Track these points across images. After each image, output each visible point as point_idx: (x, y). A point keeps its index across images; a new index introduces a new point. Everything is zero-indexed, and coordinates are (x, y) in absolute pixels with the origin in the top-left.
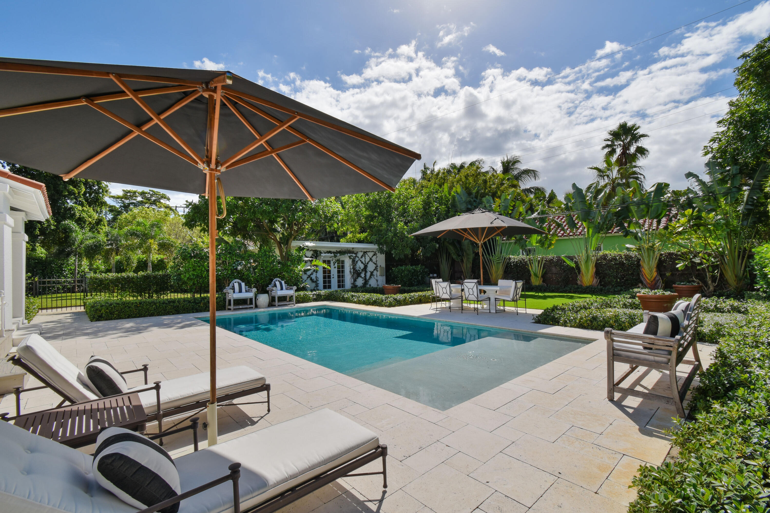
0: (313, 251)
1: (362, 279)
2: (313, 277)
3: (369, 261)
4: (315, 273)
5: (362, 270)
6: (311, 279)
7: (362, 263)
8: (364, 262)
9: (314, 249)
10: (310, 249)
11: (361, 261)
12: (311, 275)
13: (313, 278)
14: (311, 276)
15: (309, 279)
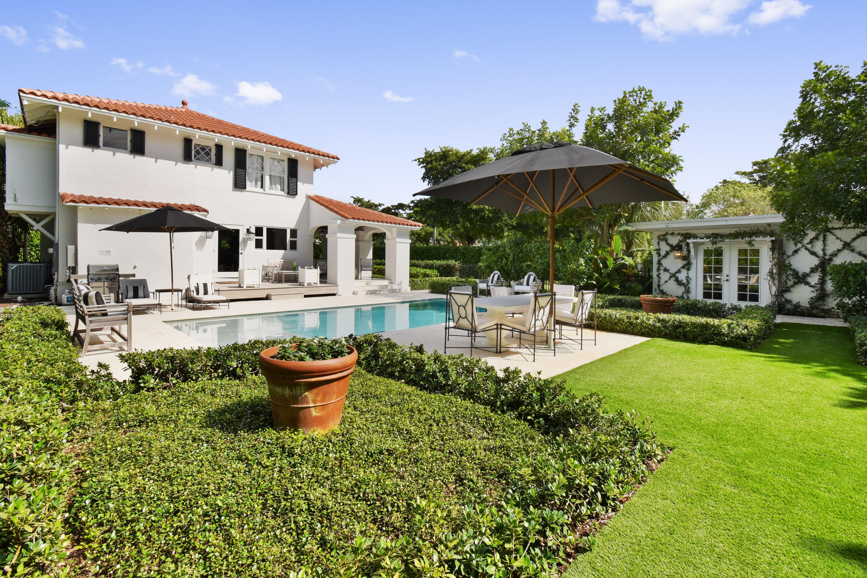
0: (682, 235)
1: (812, 289)
2: (682, 276)
3: (839, 251)
4: (684, 272)
5: (813, 270)
6: (677, 280)
7: (813, 253)
8: (821, 253)
9: (684, 232)
10: (676, 232)
11: (806, 249)
12: (676, 273)
13: (680, 279)
14: (678, 275)
15: (674, 279)
